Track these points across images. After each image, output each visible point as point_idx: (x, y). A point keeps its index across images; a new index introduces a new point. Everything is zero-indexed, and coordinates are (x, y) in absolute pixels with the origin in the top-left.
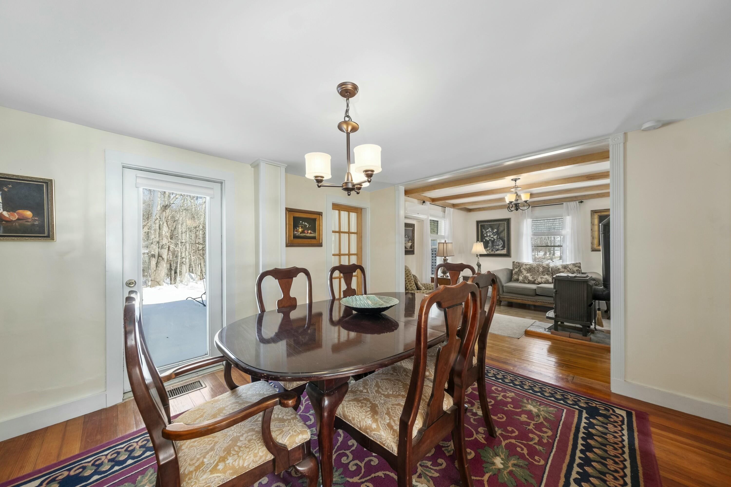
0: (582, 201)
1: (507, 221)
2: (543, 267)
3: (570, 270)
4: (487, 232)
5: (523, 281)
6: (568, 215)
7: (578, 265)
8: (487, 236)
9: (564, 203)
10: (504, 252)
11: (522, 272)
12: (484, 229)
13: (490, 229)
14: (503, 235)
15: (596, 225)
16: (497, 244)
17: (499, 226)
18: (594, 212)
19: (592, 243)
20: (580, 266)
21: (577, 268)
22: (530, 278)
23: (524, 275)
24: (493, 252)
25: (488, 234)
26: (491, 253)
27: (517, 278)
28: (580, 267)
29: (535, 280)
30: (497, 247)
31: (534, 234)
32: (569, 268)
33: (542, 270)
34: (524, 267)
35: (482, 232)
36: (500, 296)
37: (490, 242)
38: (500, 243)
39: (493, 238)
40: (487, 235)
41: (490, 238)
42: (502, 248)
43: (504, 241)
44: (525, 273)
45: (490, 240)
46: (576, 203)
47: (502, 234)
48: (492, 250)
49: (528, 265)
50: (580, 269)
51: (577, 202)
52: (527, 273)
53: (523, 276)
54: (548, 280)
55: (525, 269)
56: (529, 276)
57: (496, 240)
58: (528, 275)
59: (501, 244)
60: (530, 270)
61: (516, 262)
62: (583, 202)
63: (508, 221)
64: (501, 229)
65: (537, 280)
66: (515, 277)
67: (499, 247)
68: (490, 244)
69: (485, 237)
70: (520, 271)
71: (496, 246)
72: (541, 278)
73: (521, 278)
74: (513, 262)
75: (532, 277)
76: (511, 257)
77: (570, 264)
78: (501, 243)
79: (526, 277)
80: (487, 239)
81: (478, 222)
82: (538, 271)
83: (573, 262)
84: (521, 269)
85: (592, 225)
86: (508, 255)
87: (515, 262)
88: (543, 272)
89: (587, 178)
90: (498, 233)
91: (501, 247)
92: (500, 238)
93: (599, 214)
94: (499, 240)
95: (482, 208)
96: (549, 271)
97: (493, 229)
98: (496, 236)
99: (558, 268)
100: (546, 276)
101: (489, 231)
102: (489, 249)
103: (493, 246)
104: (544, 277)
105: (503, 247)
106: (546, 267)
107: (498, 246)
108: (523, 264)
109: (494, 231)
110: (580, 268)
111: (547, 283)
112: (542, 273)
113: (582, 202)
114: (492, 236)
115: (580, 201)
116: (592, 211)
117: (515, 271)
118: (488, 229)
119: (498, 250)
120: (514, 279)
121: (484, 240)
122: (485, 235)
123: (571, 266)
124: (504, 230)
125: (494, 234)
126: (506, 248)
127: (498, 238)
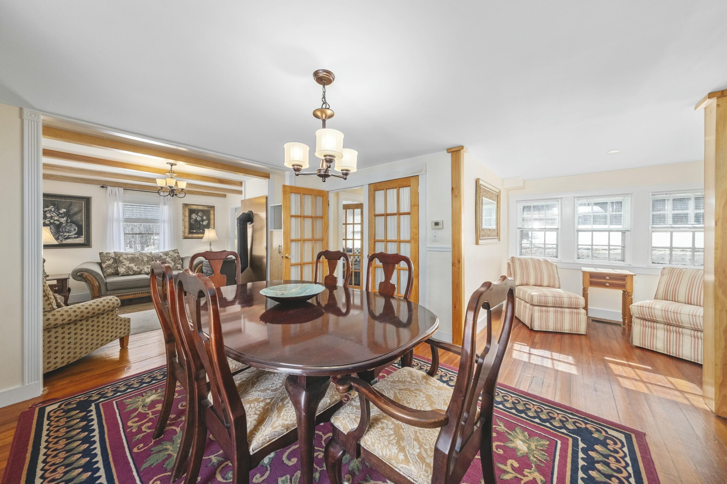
1: (85, 200)
3: (171, 256)
5: (127, 273)
6: (165, 205)
7: (176, 251)
10: (81, 240)
14: (79, 218)
15: (187, 217)
16: (67, 230)
17: (69, 206)
19: (184, 232)
21: (177, 254)
22: (135, 268)
23: (127, 265)
28: (178, 253)
29: (141, 270)
30: (67, 234)
31: (128, 221)
38: (73, 229)
41: (52, 221)
42: (76, 236)
44: (127, 263)
47: (76, 216)
49: (129, 254)
52: (130, 263)
53: (125, 267)
55: (126, 259)
58: (132, 265)
59: (75, 230)
60: (133, 260)
63: (88, 200)
64: (75, 209)
67: (71, 234)
71: (63, 232)
74: (100, 253)
76: (91, 247)
77: (170, 251)
79: (129, 268)
82: (143, 261)
83: (171, 249)
85: (184, 216)
86: (87, 244)
87: (103, 254)
90: (68, 215)
91: (75, 234)
93: (189, 207)
94: (71, 225)
98: (65, 219)
99: (159, 255)
101: (50, 211)
103: (58, 232)
105: (79, 234)
107: (68, 232)
108: (123, 253)
109: (61, 212)
112: (147, 263)
114: (56, 218)
116: (184, 204)
119: (68, 238)
123: (171, 253)
124: (80, 211)
125: (60, 216)
126: (83, 236)
127: (69, 221)
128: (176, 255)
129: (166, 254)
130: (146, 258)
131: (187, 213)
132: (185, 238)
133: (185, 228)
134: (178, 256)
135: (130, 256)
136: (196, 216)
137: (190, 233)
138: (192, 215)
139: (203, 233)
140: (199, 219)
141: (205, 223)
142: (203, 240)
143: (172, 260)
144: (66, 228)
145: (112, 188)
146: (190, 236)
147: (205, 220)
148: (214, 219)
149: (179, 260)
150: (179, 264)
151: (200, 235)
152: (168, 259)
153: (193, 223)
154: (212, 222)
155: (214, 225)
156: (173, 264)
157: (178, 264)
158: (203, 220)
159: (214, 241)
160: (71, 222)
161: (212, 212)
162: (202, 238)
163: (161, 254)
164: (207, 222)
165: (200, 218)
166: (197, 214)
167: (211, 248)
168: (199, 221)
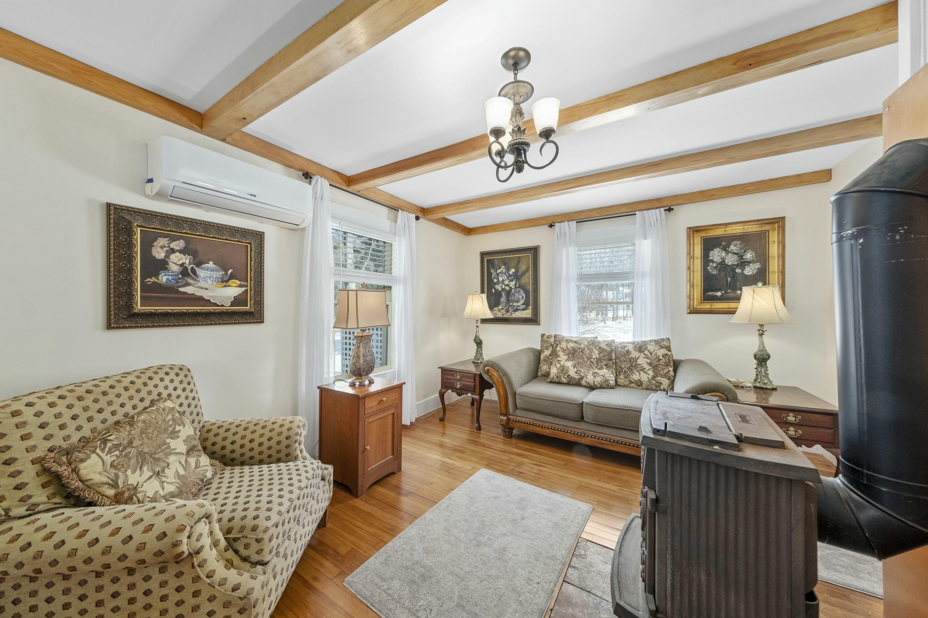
0: (672, 207)
1: (532, 252)
2: (600, 348)
3: (651, 354)
4: (498, 275)
5: (557, 377)
6: (645, 239)
7: (665, 343)
8: (498, 283)
9: (637, 213)
10: (527, 314)
11: (558, 356)
12: (493, 268)
13: (503, 269)
14: (527, 280)
15: (698, 258)
16: (516, 299)
17: (518, 264)
18: (694, 231)
19: (690, 297)
20: (670, 347)
21: (664, 351)
22: (572, 372)
23: (562, 363)
24: (509, 314)
25: (501, 279)
26: (506, 316)
27: (548, 370)
28: (669, 349)
29: (582, 378)
30: (516, 304)
31: (581, 278)
32: (649, 351)
33: (598, 356)
34: (564, 345)
35: (489, 274)
36: (510, 417)
37: (503, 293)
38: (521, 297)
39: (508, 285)
40: (498, 279)
41: (503, 287)
42: (524, 306)
43: (527, 292)
44: (563, 357)
45: (503, 290)
46: (660, 211)
47: (524, 278)
48: (507, 311)
49: (571, 341)
50: (669, 353)
51: (662, 209)
52: (568, 359)
53: (558, 366)
54: (607, 381)
55: (564, 350)
56: (571, 368)
57: (513, 291)
58: (569, 364)
59: (523, 297)
61: (547, 334)
62: (672, 209)
63: (535, 251)
64: (523, 267)
65: (585, 379)
66: (544, 368)
67: (519, 304)
68: (503, 299)
69: (495, 284)
70: (554, 354)
71: (513, 302)
72: (594, 373)
73: (554, 371)
74: (543, 335)
75: (576, 369)
76: (539, 324)
77: (650, 341)
78: (521, 295)
79: (563, 369)
80: (498, 287)
81: (483, 255)
82: (589, 358)
83: (654, 338)
84: (558, 349)
85: (690, 258)
86: (534, 320)
87: (545, 336)
88: (599, 360)
89: (735, 64)
90: (517, 277)
91: (523, 304)
92: (520, 286)
93: (704, 234)
94: (519, 291)
95: (490, 226)
96: (611, 360)
97: (508, 269)
98: (514, 283)
99: (626, 349)
100: (605, 371)
101: (502, 272)
102: (502, 309)
103: (508, 301)
104: (601, 372)
105: (526, 304)
106: (606, 350)
107: (517, 302)
108: (563, 337)
109: (511, 273)
110: (670, 351)
111: (605, 388)
112: (597, 363)
113: (670, 210)
114: (507, 282)
115: (667, 208)
116: (690, 228)
117: (545, 354)
118: (500, 268)
119: (517, 310)
120: (543, 372)
121: (493, 290)
122: (495, 280)
123: (651, 347)
124: (528, 269)
125: (510, 278)
126: (530, 307)
127: (517, 286)
128: (661, 352)
129: (641, 348)
130: (596, 352)
131: (698, 251)
132: (693, 311)
133: (692, 286)
134: (665, 356)
135: (571, 345)
136: (724, 254)
137: (706, 298)
138: (711, 253)
139: (738, 299)
140: (731, 260)
141: (749, 271)
142: (734, 319)
143: (650, 364)
144: (515, 296)
145: (560, 224)
146: (707, 306)
147: (749, 263)
148: (782, 256)
149: (667, 365)
150: (665, 376)
151: (732, 305)
152: (642, 361)
153: (715, 272)
154: (774, 266)
155: (783, 272)
156: (651, 373)
157: (662, 376)
158: (743, 264)
159: (773, 324)
160: (519, 287)
161: (774, 237)
162: (732, 312)
163: (630, 348)
164: (758, 265)
165: (735, 257)
166: (725, 249)
167: (762, 343)
168: (733, 268)
